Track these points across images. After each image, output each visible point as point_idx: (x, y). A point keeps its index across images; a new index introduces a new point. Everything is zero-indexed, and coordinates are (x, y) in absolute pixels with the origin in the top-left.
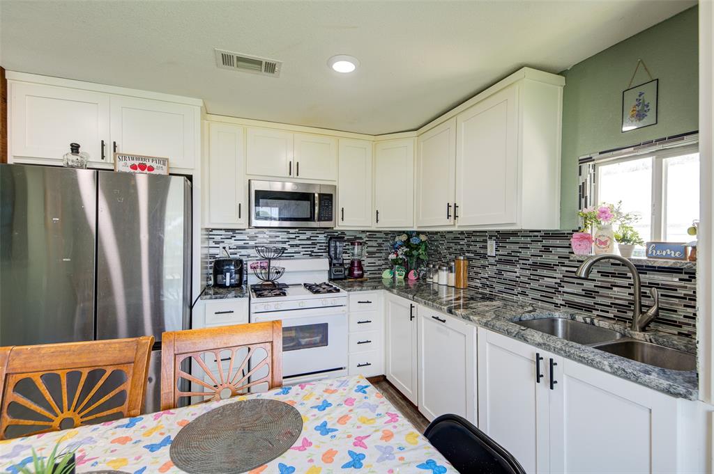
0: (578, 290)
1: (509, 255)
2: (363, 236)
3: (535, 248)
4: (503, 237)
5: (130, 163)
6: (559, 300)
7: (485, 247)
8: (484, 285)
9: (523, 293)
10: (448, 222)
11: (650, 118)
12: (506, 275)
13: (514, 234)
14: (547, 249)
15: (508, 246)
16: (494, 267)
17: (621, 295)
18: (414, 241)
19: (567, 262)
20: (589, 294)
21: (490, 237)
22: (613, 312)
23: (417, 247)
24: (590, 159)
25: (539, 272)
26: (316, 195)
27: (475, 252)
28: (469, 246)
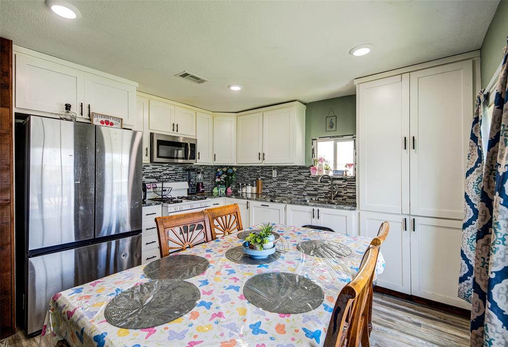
0: (312, 189)
1: (284, 176)
2: (201, 168)
3: (295, 173)
4: (280, 169)
5: (100, 119)
6: (305, 194)
7: (272, 174)
8: (271, 192)
9: (290, 193)
10: (258, 161)
11: (334, 129)
12: (282, 185)
13: (286, 167)
14: (300, 174)
15: (283, 173)
16: (276, 183)
17: (326, 188)
18: (230, 171)
19: (308, 178)
20: (316, 190)
21: (274, 169)
22: (324, 195)
23: (232, 175)
24: (315, 139)
25: (297, 183)
26: (189, 144)
27: (266, 176)
28: (262, 173)
